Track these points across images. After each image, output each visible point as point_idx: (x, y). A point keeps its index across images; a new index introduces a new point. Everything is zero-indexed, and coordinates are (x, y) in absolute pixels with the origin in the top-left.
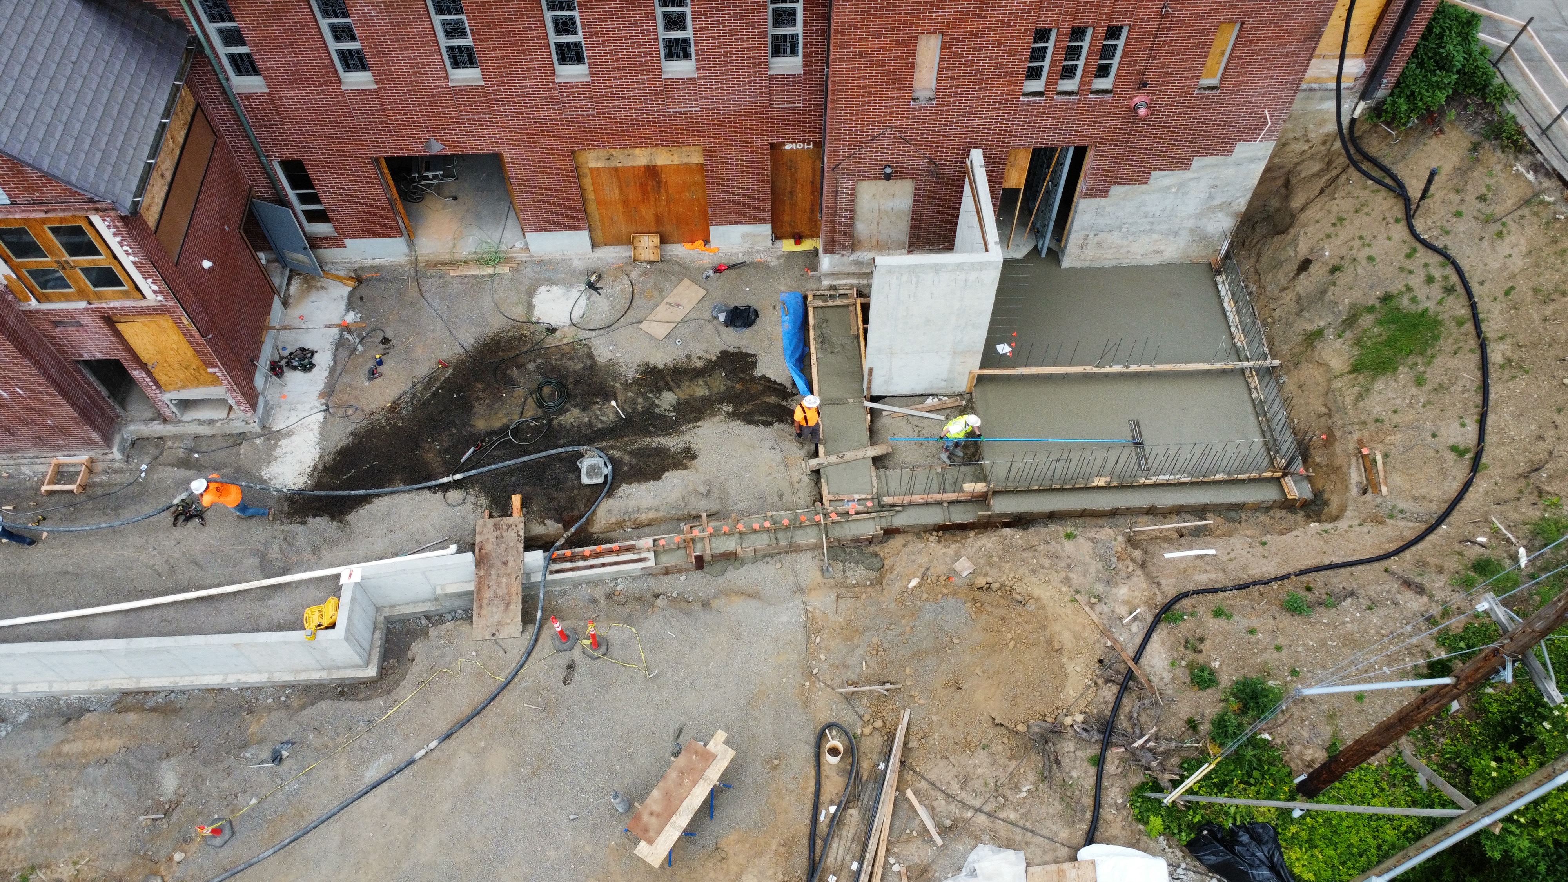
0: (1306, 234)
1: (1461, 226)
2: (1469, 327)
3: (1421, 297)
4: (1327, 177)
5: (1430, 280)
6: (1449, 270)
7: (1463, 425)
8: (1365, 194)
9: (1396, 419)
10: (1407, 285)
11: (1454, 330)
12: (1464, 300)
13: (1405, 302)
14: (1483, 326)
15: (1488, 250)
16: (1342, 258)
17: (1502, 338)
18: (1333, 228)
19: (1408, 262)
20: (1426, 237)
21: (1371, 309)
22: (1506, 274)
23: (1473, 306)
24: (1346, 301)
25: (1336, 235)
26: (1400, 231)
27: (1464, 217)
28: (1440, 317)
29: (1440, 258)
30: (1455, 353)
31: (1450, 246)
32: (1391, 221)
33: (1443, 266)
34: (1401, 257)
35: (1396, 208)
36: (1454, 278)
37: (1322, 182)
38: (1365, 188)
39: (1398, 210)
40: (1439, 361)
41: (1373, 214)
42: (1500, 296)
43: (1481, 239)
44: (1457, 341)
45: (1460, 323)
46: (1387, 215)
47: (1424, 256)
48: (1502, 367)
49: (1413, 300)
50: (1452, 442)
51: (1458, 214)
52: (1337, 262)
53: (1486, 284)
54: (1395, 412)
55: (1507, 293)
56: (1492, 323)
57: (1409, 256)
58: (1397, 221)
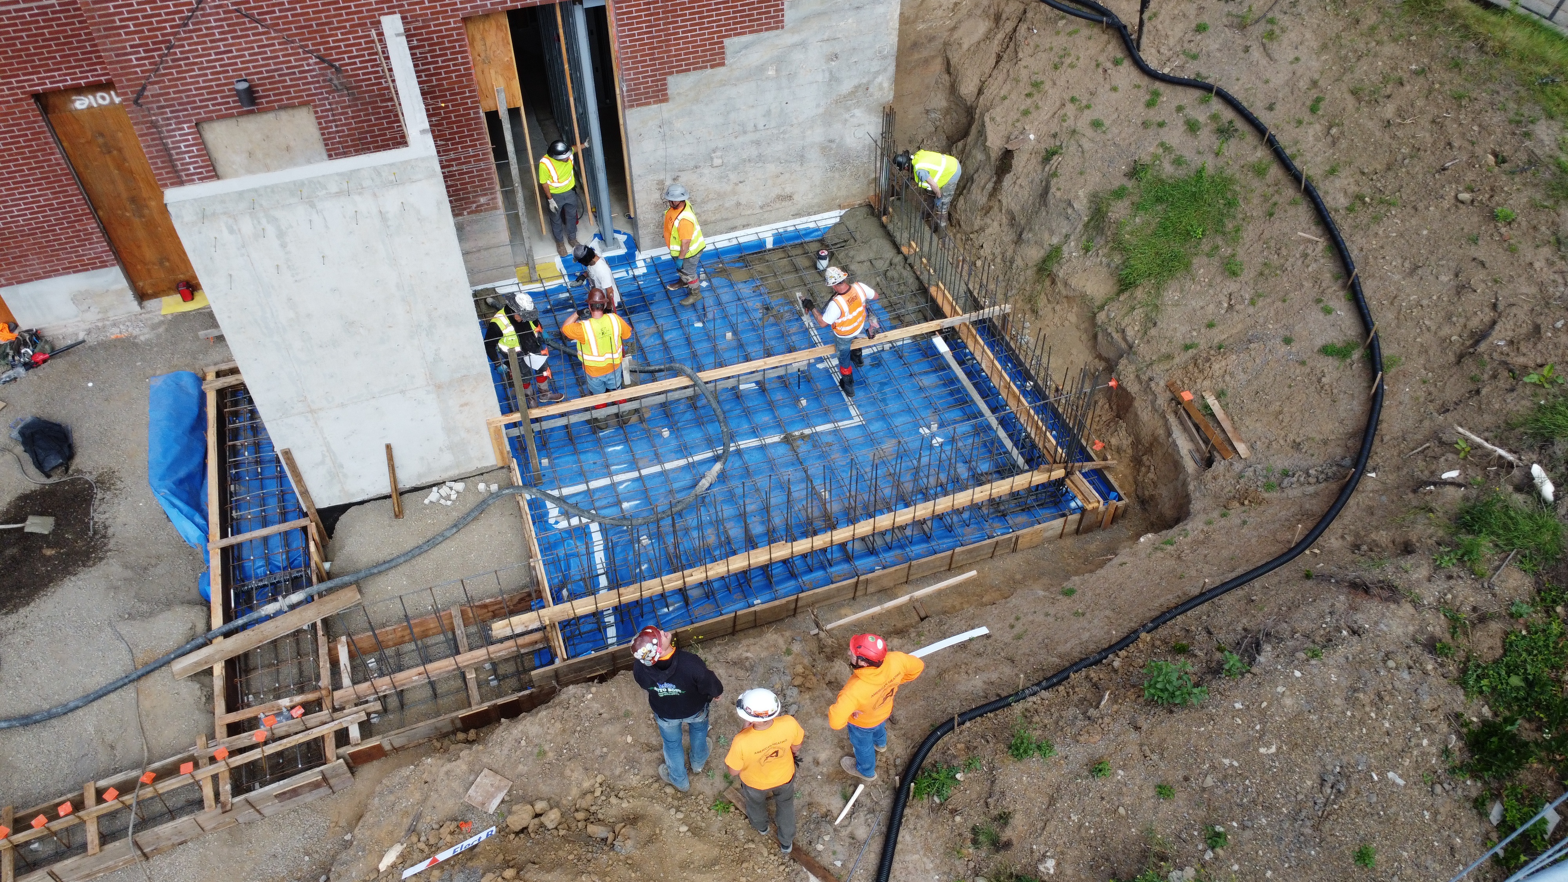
0: (992, 119)
1: (1211, 43)
2: (1275, 171)
3: (1188, 154)
4: (1000, 36)
5: (1192, 127)
6: (1216, 105)
7: (1327, 311)
8: (1061, 41)
9: (1218, 335)
10: (1162, 144)
11: (1256, 183)
12: (1251, 138)
13: (1168, 169)
14: (1297, 163)
15: (1264, 62)
16: (1055, 136)
17: (1332, 171)
18: (1029, 101)
19: (1152, 112)
20: (1166, 71)
21: (1119, 194)
22: (1303, 84)
23: (1271, 143)
24: (1081, 193)
25: (1037, 108)
26: (1126, 74)
27: (1211, 30)
28: (1228, 172)
29: (1197, 93)
30: (1271, 215)
31: (1204, 72)
32: (1109, 65)
33: (1204, 101)
34: (1141, 108)
35: (1110, 47)
36: (1228, 114)
37: (995, 46)
38: (1058, 33)
39: (1114, 50)
40: (1249, 233)
41: (1081, 63)
42: (1307, 117)
43: (1247, 50)
44: (1265, 198)
45: (1259, 171)
46: (1101, 59)
47: (1171, 96)
48: (1350, 209)
49: (1178, 162)
50: (1319, 342)
51: (1200, 29)
52: (1050, 144)
53: (1278, 107)
54: (1210, 326)
55: (1313, 110)
56: (1308, 156)
57: (1150, 104)
58: (1116, 63)
